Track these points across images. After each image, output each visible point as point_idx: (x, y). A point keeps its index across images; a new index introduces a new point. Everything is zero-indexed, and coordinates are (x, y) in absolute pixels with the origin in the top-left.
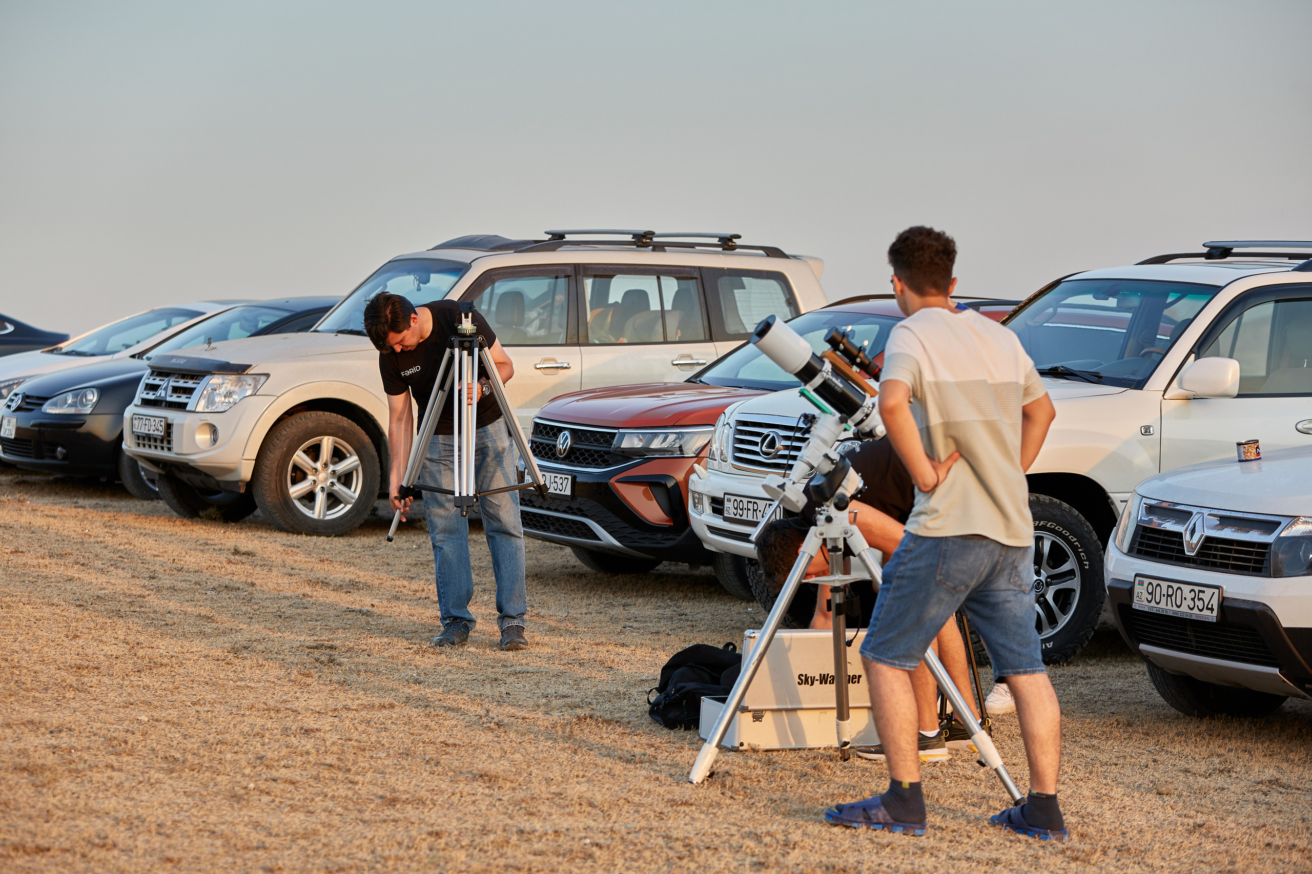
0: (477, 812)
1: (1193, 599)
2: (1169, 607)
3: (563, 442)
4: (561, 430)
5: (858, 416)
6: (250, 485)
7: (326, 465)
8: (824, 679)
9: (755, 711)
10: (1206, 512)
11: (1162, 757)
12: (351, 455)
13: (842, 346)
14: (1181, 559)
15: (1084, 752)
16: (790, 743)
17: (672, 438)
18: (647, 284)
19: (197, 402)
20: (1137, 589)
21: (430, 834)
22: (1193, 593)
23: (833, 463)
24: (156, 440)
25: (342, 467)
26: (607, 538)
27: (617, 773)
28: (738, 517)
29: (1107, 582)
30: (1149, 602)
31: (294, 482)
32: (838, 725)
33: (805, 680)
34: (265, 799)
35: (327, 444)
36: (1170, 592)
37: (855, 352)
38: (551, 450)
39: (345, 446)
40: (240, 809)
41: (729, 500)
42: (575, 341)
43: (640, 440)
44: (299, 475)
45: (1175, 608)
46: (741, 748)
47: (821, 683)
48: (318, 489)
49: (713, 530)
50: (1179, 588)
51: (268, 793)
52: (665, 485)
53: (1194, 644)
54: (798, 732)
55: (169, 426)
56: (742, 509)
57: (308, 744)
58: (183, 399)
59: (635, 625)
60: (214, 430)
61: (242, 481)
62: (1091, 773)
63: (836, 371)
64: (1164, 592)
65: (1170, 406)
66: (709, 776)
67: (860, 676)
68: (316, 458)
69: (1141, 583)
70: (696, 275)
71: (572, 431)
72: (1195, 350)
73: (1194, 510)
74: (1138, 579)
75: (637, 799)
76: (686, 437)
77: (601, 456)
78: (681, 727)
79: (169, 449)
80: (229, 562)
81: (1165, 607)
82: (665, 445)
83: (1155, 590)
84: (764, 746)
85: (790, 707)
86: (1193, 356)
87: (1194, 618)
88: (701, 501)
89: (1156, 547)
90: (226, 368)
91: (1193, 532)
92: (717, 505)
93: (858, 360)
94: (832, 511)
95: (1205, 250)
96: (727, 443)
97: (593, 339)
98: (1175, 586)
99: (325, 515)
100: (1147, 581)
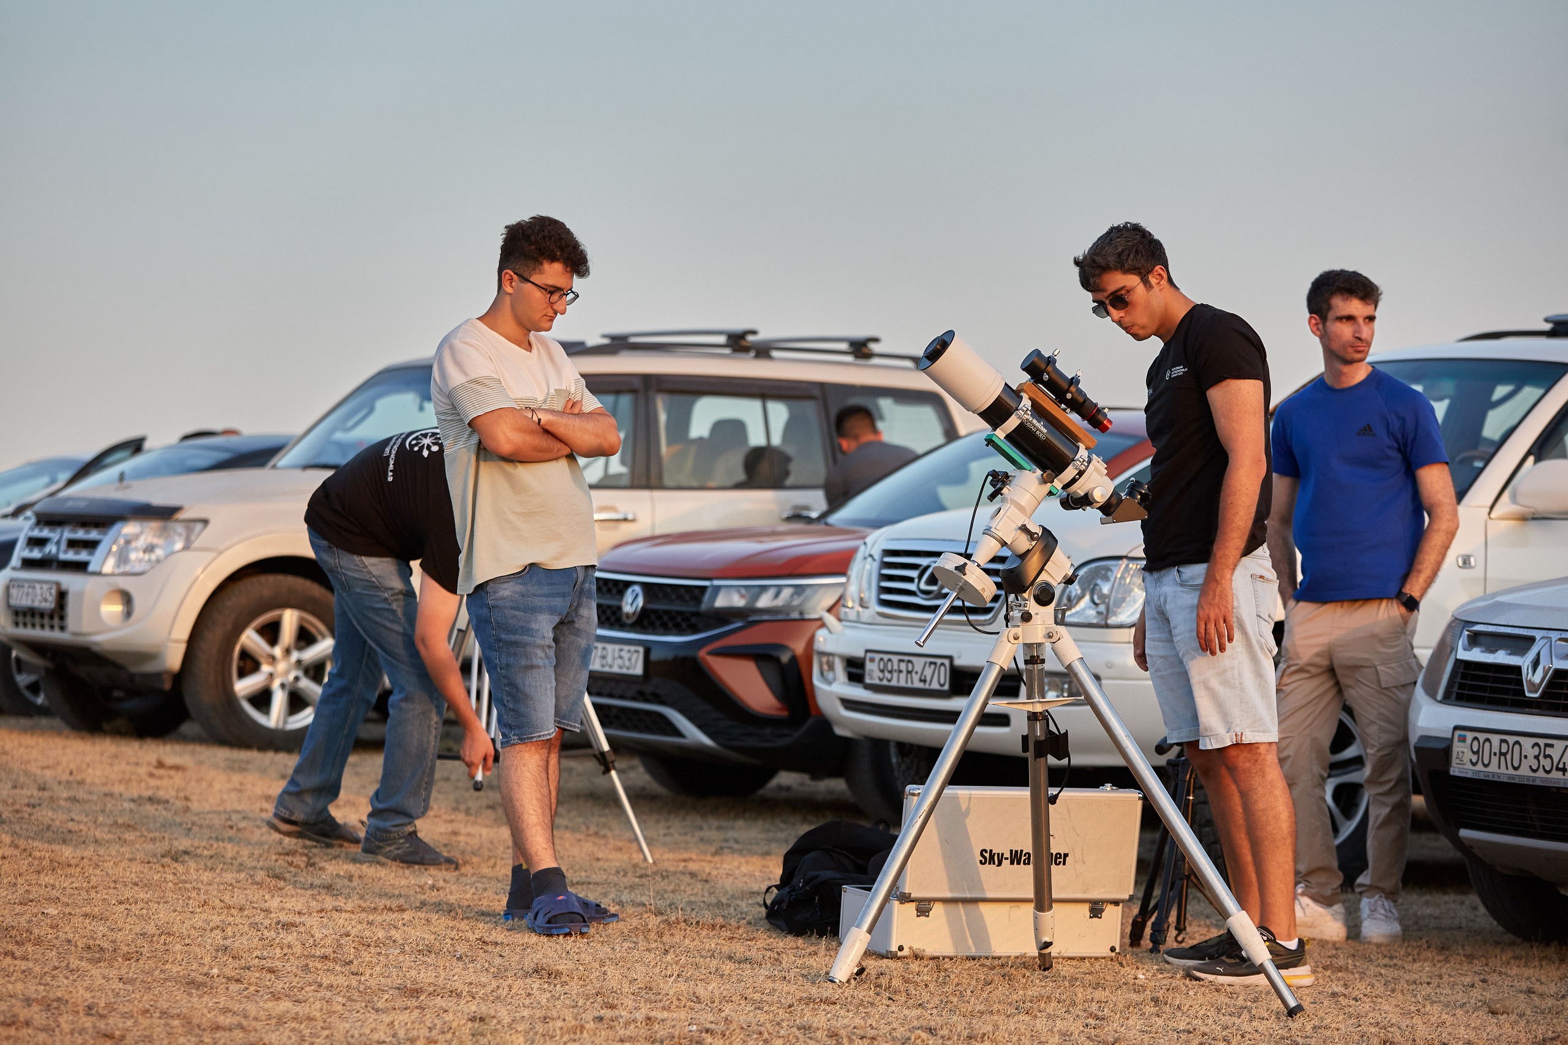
0: (535, 1005)
1: (1537, 757)
2: (1503, 770)
3: (632, 603)
4: (628, 584)
5: (1069, 473)
6: (179, 677)
7: (287, 652)
8: (1016, 857)
9: (919, 901)
10: (1555, 635)
11: (1495, 977)
12: (324, 637)
13: (1046, 377)
14: (1518, 702)
15: (1383, 971)
16: (969, 948)
17: (786, 593)
18: (747, 410)
19: (104, 561)
20: (1457, 747)
21: (473, 1019)
22: (1536, 748)
23: (1032, 539)
24: (42, 615)
25: (311, 654)
26: (694, 734)
27: (726, 973)
28: (885, 682)
29: (1413, 740)
30: (1474, 764)
31: (242, 674)
32: (1036, 918)
33: (990, 858)
34: (234, 987)
35: (290, 619)
36: (1504, 749)
37: (1065, 386)
38: (614, 613)
39: (316, 624)
40: (200, 997)
41: (872, 660)
42: (644, 482)
43: (742, 596)
44: (249, 664)
45: (1511, 771)
46: (900, 954)
47: (1012, 863)
48: (276, 685)
49: (850, 704)
50: (1517, 742)
51: (238, 981)
52: (777, 660)
53: (1537, 823)
54: (980, 932)
55: (62, 596)
56: (890, 672)
57: (290, 938)
58: (83, 556)
59: (736, 846)
60: (127, 599)
61: (167, 672)
62: (1393, 991)
63: (1037, 409)
64: (1496, 749)
65: (1500, 527)
66: (858, 974)
67: (1066, 855)
68: (273, 640)
69: (1463, 739)
70: (816, 392)
71: (646, 586)
72: (1535, 450)
73: (1538, 634)
74: (1458, 733)
75: (757, 996)
76: (808, 592)
77: (686, 619)
78: (812, 933)
79: (62, 628)
80: (151, 775)
81: (1497, 770)
82: (779, 602)
83: (1481, 748)
84: (930, 951)
85: (968, 895)
86: (1531, 459)
87: (1538, 783)
88: (831, 667)
89: (1483, 689)
90: (145, 512)
91: (1536, 664)
92: (855, 669)
93: (1069, 396)
94: (1032, 607)
95: (1548, 327)
96: (869, 583)
97: (668, 481)
98: (1512, 739)
99: (285, 722)
100: (1470, 736)
